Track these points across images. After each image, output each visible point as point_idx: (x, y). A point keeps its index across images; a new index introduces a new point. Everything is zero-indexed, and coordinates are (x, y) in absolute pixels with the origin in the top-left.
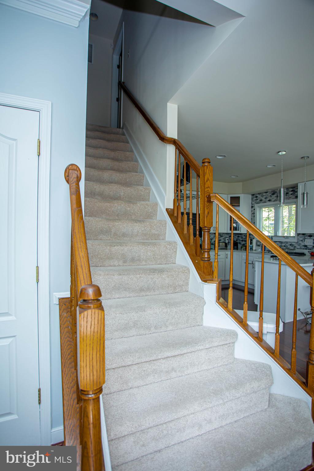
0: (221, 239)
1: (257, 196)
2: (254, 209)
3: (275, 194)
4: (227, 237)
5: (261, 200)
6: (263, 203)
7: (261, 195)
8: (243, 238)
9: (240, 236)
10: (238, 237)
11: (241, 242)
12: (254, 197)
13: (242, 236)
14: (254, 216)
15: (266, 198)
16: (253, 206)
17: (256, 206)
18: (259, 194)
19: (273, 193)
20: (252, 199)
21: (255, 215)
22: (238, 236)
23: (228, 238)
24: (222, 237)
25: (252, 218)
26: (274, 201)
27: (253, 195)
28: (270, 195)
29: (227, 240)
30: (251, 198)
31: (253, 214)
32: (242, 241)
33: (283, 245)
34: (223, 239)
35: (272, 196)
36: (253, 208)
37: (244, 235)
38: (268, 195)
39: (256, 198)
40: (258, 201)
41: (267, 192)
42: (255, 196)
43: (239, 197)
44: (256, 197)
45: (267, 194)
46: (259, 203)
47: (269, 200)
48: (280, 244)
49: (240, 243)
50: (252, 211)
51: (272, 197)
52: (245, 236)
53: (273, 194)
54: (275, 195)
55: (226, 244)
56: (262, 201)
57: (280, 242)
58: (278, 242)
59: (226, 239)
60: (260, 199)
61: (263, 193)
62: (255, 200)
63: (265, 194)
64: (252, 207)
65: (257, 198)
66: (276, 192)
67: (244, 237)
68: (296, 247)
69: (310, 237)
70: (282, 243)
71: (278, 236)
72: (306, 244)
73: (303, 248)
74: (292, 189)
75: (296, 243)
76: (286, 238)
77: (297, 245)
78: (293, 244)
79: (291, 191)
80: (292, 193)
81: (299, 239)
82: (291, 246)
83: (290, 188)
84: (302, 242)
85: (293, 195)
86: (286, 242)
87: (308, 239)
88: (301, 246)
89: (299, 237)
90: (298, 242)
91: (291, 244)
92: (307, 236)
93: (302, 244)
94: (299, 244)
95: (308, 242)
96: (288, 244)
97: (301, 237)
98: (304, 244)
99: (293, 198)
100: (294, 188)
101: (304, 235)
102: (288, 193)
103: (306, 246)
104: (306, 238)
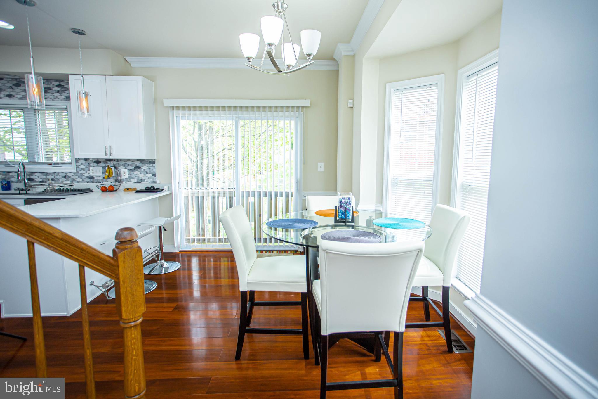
33: (50, 177)
38: (4, 84)
47: (10, 96)
48: (44, 177)
53: (18, 85)
57: (42, 173)
58: (39, 172)
66: (24, 82)
68: (74, 180)
69: (97, 163)
70: (48, 175)
71: (37, 162)
72: (91, 175)
73: (88, 181)
74: (58, 83)
75: (75, 173)
76: (53, 166)
77: (77, 177)
78: (69, 174)
79: (57, 86)
80: (58, 89)
81: (79, 167)
82: (65, 179)
83: (54, 81)
84: (85, 172)
85: (60, 93)
86: (55, 172)
87: (94, 167)
88: (84, 177)
89: (78, 164)
90: (77, 172)
91: (65, 175)
92: (91, 162)
93: (84, 175)
94: (79, 175)
95: (94, 171)
96: (58, 175)
97: (82, 164)
98: (89, 175)
99: (61, 99)
100: (62, 82)
101: (87, 161)
102: (50, 89)
103: (92, 178)
104: (91, 165)
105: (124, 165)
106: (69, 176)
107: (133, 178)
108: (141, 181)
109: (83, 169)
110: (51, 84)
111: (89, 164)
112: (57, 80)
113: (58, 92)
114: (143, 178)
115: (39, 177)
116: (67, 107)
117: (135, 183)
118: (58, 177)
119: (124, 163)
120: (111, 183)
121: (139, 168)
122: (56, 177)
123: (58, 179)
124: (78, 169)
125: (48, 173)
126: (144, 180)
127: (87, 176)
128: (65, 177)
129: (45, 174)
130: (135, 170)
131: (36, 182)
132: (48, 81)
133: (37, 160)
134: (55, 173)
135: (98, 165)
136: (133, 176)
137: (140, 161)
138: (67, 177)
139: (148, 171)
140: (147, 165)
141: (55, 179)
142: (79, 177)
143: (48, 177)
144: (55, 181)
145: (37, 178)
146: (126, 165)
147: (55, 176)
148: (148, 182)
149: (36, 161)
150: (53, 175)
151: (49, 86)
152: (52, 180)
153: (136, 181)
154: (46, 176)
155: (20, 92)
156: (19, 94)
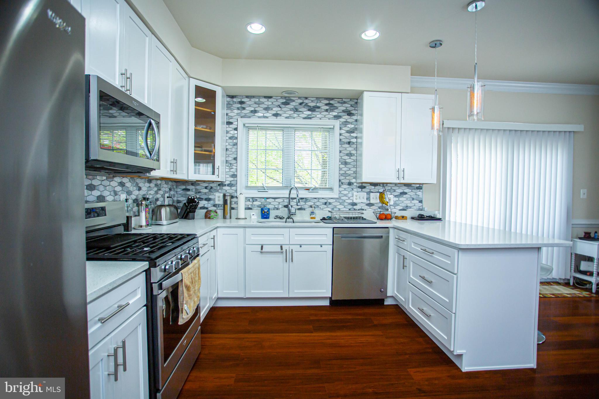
1: (243, 100)
2: (236, 129)
3: (291, 104)
5: (255, 112)
6: (259, 117)
7: (253, 100)
12: (235, 102)
13: (198, 187)
14: (235, 145)
15: (266, 109)
16: (231, 121)
17: (240, 122)
18: (247, 97)
19: (284, 101)
20: (229, 104)
21: (238, 141)
22: (184, 187)
25: (228, 147)
26: (287, 118)
27: (232, 97)
28: (279, 104)
30: (226, 102)
31: (231, 138)
33: (310, 204)
35: (282, 106)
36: (234, 126)
38: (272, 103)
39: (239, 106)
40: (244, 111)
41: (271, 97)
42: (236, 100)
43: (214, 92)
44: (242, 103)
45: (270, 100)
46: (249, 117)
47: (276, 115)
50: (227, 132)
51: (283, 109)
52: (206, 188)
53: (286, 104)
54: (291, 106)
56: (257, 114)
57: (302, 199)
60: (251, 109)
61: (259, 97)
62: (238, 109)
63: (264, 100)
64: (230, 123)
65: (243, 106)
66: (293, 101)
68: (335, 207)
69: (361, 189)
70: (307, 201)
72: (354, 202)
73: (349, 208)
74: (327, 102)
75: (336, 199)
76: (311, 191)
77: (339, 204)
78: (329, 201)
79: (326, 105)
80: (327, 107)
81: (342, 192)
82: (325, 206)
83: (324, 99)
84: (347, 198)
85: (328, 111)
87: (357, 192)
88: (346, 204)
89: (341, 189)
90: (339, 198)
91: (326, 201)
92: (355, 187)
93: (346, 201)
94: (341, 201)
95: (358, 197)
96: (318, 201)
97: (345, 189)
98: (352, 201)
99: (329, 119)
100: (332, 100)
101: (350, 186)
102: (319, 107)
103: (354, 204)
104: (355, 190)
105: (389, 191)
106: (330, 203)
107: (398, 205)
108: (406, 209)
109: (345, 195)
110: (320, 102)
111: (353, 189)
112: (326, 99)
113: (327, 110)
114: (408, 205)
116: (334, 126)
117: (400, 210)
118: (318, 204)
119: (390, 188)
120: (375, 210)
121: (406, 193)
123: (318, 206)
124: (341, 195)
125: (307, 199)
126: (410, 207)
127: (349, 203)
128: (326, 203)
129: (304, 200)
130: (401, 197)
132: (317, 99)
134: (315, 199)
135: (362, 190)
136: (398, 203)
137: (407, 187)
138: (327, 204)
139: (414, 197)
140: (413, 190)
142: (341, 204)
143: (307, 203)
146: (392, 191)
147: (314, 203)
148: (414, 210)
150: (313, 201)
151: (318, 105)
153: (401, 208)
154: (305, 202)
155: (287, 111)
156: (287, 112)
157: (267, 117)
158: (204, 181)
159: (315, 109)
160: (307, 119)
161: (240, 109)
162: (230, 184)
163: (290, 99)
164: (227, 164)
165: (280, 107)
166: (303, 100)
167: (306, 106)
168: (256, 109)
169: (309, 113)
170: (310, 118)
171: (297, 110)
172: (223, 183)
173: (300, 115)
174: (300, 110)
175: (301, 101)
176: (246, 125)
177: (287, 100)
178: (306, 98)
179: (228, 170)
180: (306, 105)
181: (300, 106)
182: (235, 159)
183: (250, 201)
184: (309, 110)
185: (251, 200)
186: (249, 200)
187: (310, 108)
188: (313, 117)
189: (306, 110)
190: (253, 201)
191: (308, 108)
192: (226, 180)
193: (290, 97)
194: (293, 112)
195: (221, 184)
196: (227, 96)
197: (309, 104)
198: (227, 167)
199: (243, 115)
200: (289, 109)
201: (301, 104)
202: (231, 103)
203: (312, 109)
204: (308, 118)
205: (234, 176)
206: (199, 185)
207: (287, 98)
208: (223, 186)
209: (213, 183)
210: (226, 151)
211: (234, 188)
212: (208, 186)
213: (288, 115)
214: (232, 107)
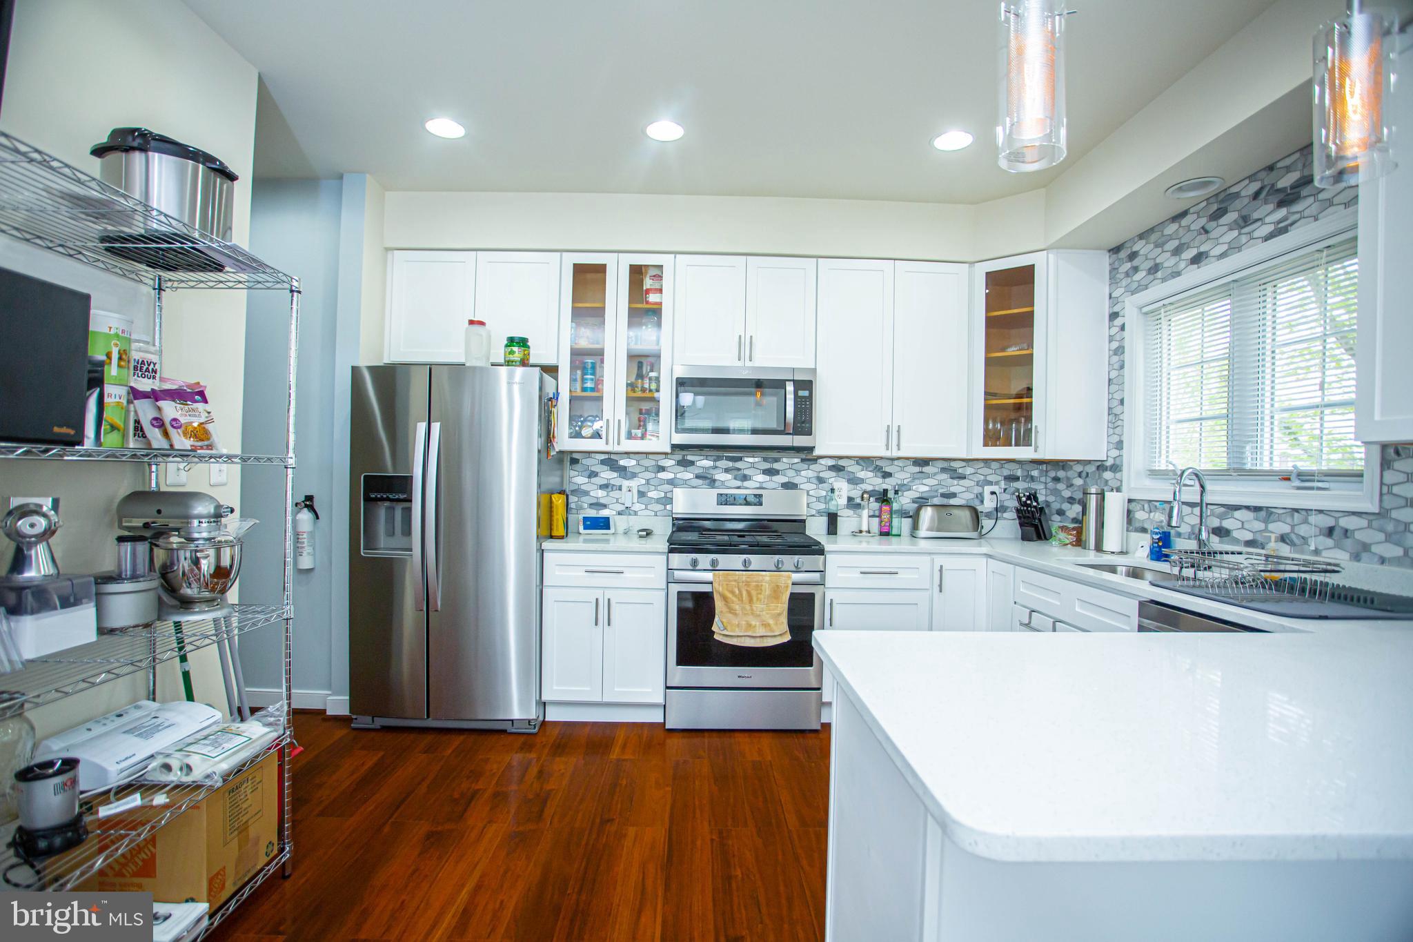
0: (953, 489)
1: (1135, 249)
2: (1123, 328)
3: (1232, 207)
4: (990, 483)
5: (1155, 269)
6: (1164, 280)
7: (1153, 237)
8: (1072, 485)
9: (1061, 474)
10: (1056, 479)
11: (1065, 506)
12: (1121, 261)
13: (1070, 474)
14: (1122, 367)
15: (1177, 251)
16: (1116, 309)
17: (1130, 307)
18: (1141, 236)
19: (1215, 207)
20: (1113, 270)
21: (1127, 356)
22: (1052, 474)
23: (997, 483)
24: (962, 482)
25: (1114, 374)
26: (1223, 255)
27: (1116, 250)
28: (1202, 222)
29: (993, 493)
30: (1107, 268)
31: (1116, 351)
32: (1071, 500)
33: (1278, 529)
34: (968, 489)
35: (1214, 224)
36: (1118, 322)
37: (1079, 468)
38: (1188, 228)
39: (1128, 265)
40: (1138, 276)
41: (1184, 214)
42: (1123, 254)
43: (1031, 269)
44: (1133, 256)
45: (1184, 222)
46: (1147, 287)
47: (1197, 260)
48: (1261, 526)
49: (1061, 512)
50: (1111, 339)
51: (1212, 235)
52: (1080, 475)
53: (1219, 214)
54: (1231, 216)
55: (976, 515)
56: (1159, 274)
57: (1257, 509)
58: (1248, 508)
59: (988, 489)
60: (1149, 264)
61: (1162, 225)
62: (1127, 274)
63: (1171, 228)
64: (1114, 316)
65: (1136, 262)
66: (1237, 195)
67: (1078, 482)
68: (1366, 547)
70: (1272, 518)
71: (1251, 470)
76: (1298, 483)
77: (1382, 537)
78: (1346, 522)
81: (1395, 489)
82: (1329, 542)
86: (1297, 510)
89: (1390, 476)
90: (1383, 514)
91: (1330, 522)
94: (1390, 527)
96: (1306, 521)
97: (1404, 478)
106: (1347, 531)
109: (1405, 503)
115: (1246, 526)
118: (1303, 530)
122: (1297, 529)
123: (1303, 538)
124: (1389, 502)
125: (1272, 513)
128: (1330, 532)
129: (1263, 513)
131: (1236, 541)
133: (1252, 464)
134: (1296, 515)
138: (1337, 533)
141: (1293, 537)
142: (1390, 538)
143: (1271, 526)
144: (1292, 544)
145: (1242, 526)
147: (1293, 527)
149: (1248, 466)
150: (1289, 520)
151: (1305, 172)
152: (1283, 539)
154: (1266, 521)
155: (1224, 234)
156: (1221, 240)
157: (1178, 274)
158: (1078, 461)
159: (1299, 192)
160: (1275, 236)
161: (1131, 273)
162: (1114, 464)
163: (1230, 194)
164: (1110, 416)
165: (1207, 232)
166: (1262, 180)
167: (1270, 195)
168: (1158, 261)
169: (1283, 212)
170: (1284, 231)
171: (1245, 222)
172: (1103, 463)
173: (1256, 234)
174: (1255, 216)
175: (1255, 186)
176: (1145, 310)
177: (1222, 201)
178: (1271, 168)
179: (1111, 431)
180: (1274, 190)
181: (1256, 202)
182: (1122, 402)
183: (1144, 510)
184: (1281, 204)
185: (1146, 506)
186: (1143, 506)
187: (1281, 196)
188: (1291, 224)
189: (1271, 207)
190: (1151, 512)
191: (1276, 201)
192: (1107, 457)
193: (1226, 189)
194: (1235, 233)
195: (1101, 467)
196: (1109, 251)
197: (1280, 185)
198: (1110, 425)
199: (1135, 285)
200: (1226, 228)
201: (1256, 196)
202: (1116, 265)
203: (1287, 198)
204: (1280, 231)
205: (1119, 445)
206: (1071, 468)
207: (1222, 196)
208: (1103, 471)
209: (1090, 463)
210: (1109, 385)
211: (1118, 475)
212: (1082, 472)
213: (1225, 247)
214: (1118, 276)
